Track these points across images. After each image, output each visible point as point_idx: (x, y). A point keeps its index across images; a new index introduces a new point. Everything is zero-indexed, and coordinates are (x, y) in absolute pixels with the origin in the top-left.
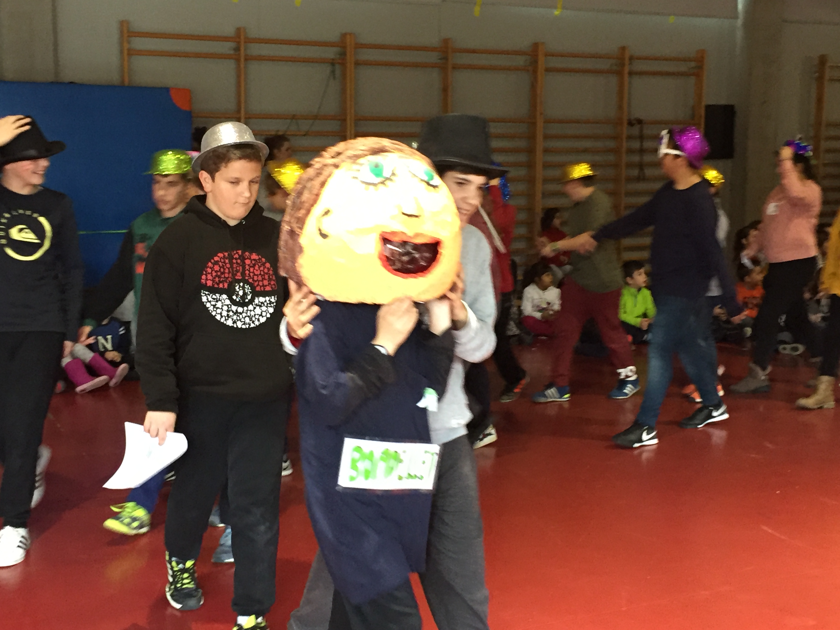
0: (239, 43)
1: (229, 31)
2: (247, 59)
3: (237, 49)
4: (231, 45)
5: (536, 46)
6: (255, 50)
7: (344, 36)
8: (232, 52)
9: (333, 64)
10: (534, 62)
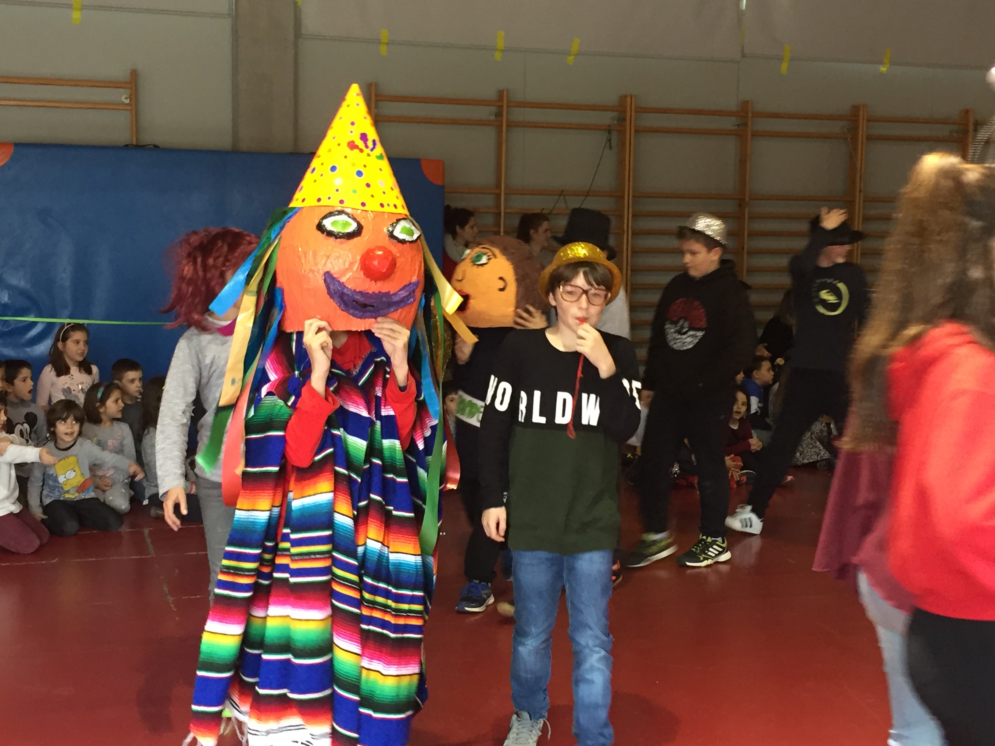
0: (501, 107)
1: (490, 93)
2: (511, 125)
3: (499, 114)
4: (493, 109)
5: (856, 109)
6: (519, 114)
7: (623, 98)
8: (493, 118)
9: (610, 132)
10: (854, 129)
